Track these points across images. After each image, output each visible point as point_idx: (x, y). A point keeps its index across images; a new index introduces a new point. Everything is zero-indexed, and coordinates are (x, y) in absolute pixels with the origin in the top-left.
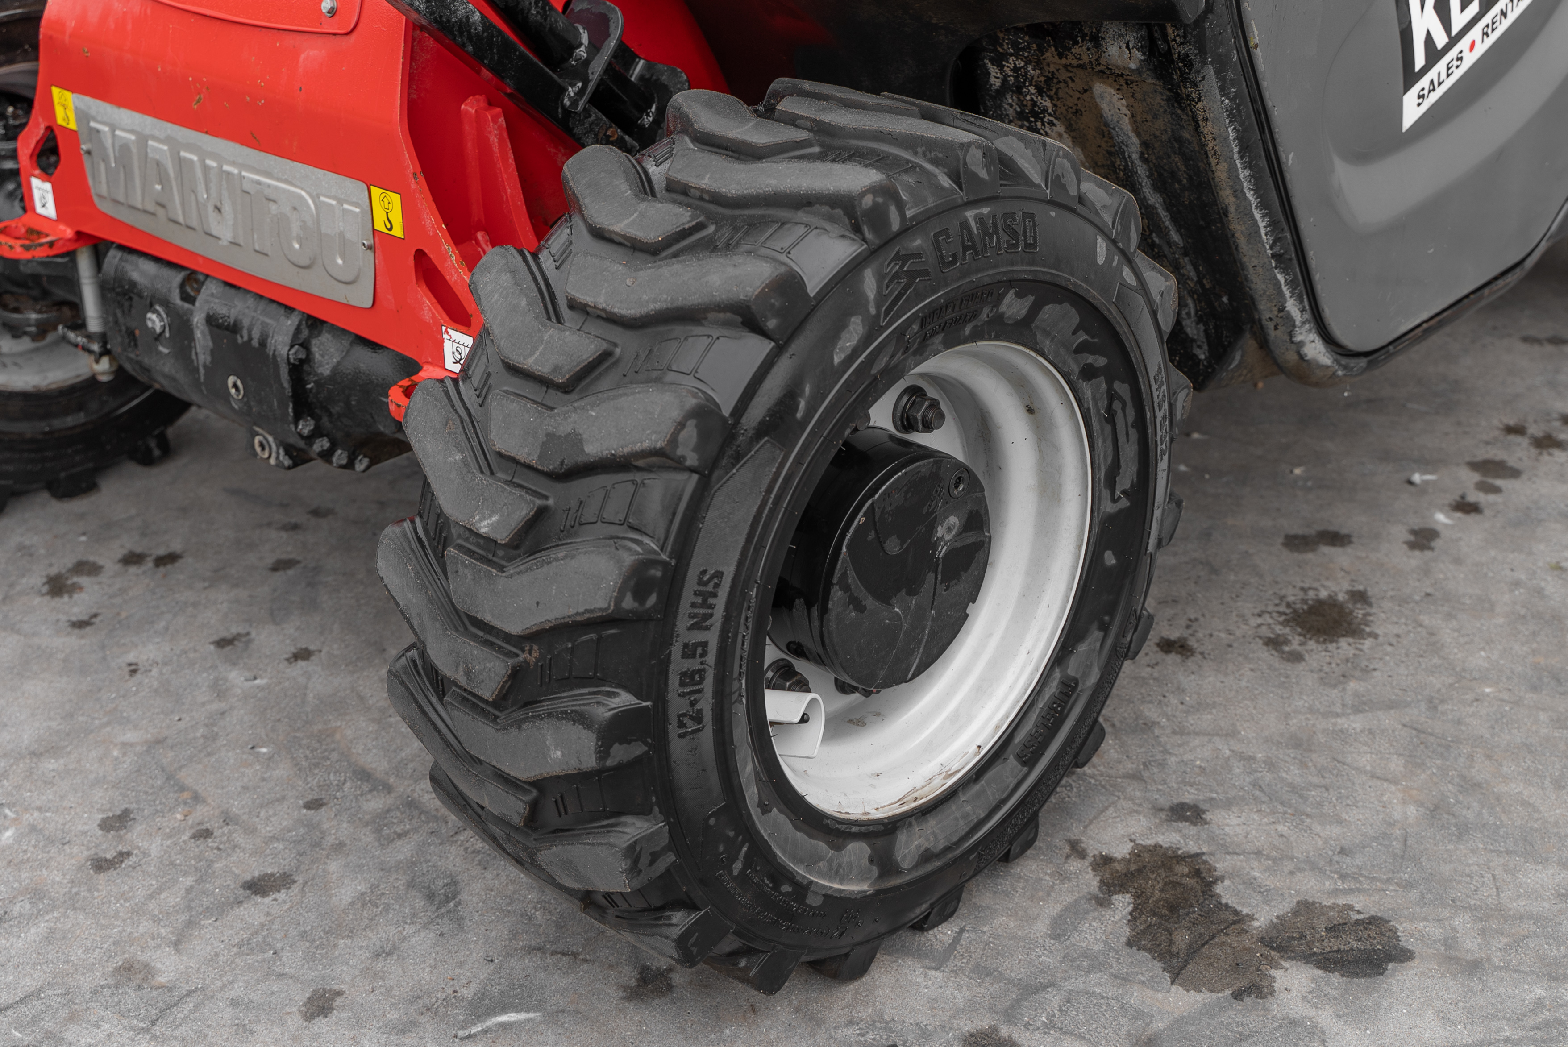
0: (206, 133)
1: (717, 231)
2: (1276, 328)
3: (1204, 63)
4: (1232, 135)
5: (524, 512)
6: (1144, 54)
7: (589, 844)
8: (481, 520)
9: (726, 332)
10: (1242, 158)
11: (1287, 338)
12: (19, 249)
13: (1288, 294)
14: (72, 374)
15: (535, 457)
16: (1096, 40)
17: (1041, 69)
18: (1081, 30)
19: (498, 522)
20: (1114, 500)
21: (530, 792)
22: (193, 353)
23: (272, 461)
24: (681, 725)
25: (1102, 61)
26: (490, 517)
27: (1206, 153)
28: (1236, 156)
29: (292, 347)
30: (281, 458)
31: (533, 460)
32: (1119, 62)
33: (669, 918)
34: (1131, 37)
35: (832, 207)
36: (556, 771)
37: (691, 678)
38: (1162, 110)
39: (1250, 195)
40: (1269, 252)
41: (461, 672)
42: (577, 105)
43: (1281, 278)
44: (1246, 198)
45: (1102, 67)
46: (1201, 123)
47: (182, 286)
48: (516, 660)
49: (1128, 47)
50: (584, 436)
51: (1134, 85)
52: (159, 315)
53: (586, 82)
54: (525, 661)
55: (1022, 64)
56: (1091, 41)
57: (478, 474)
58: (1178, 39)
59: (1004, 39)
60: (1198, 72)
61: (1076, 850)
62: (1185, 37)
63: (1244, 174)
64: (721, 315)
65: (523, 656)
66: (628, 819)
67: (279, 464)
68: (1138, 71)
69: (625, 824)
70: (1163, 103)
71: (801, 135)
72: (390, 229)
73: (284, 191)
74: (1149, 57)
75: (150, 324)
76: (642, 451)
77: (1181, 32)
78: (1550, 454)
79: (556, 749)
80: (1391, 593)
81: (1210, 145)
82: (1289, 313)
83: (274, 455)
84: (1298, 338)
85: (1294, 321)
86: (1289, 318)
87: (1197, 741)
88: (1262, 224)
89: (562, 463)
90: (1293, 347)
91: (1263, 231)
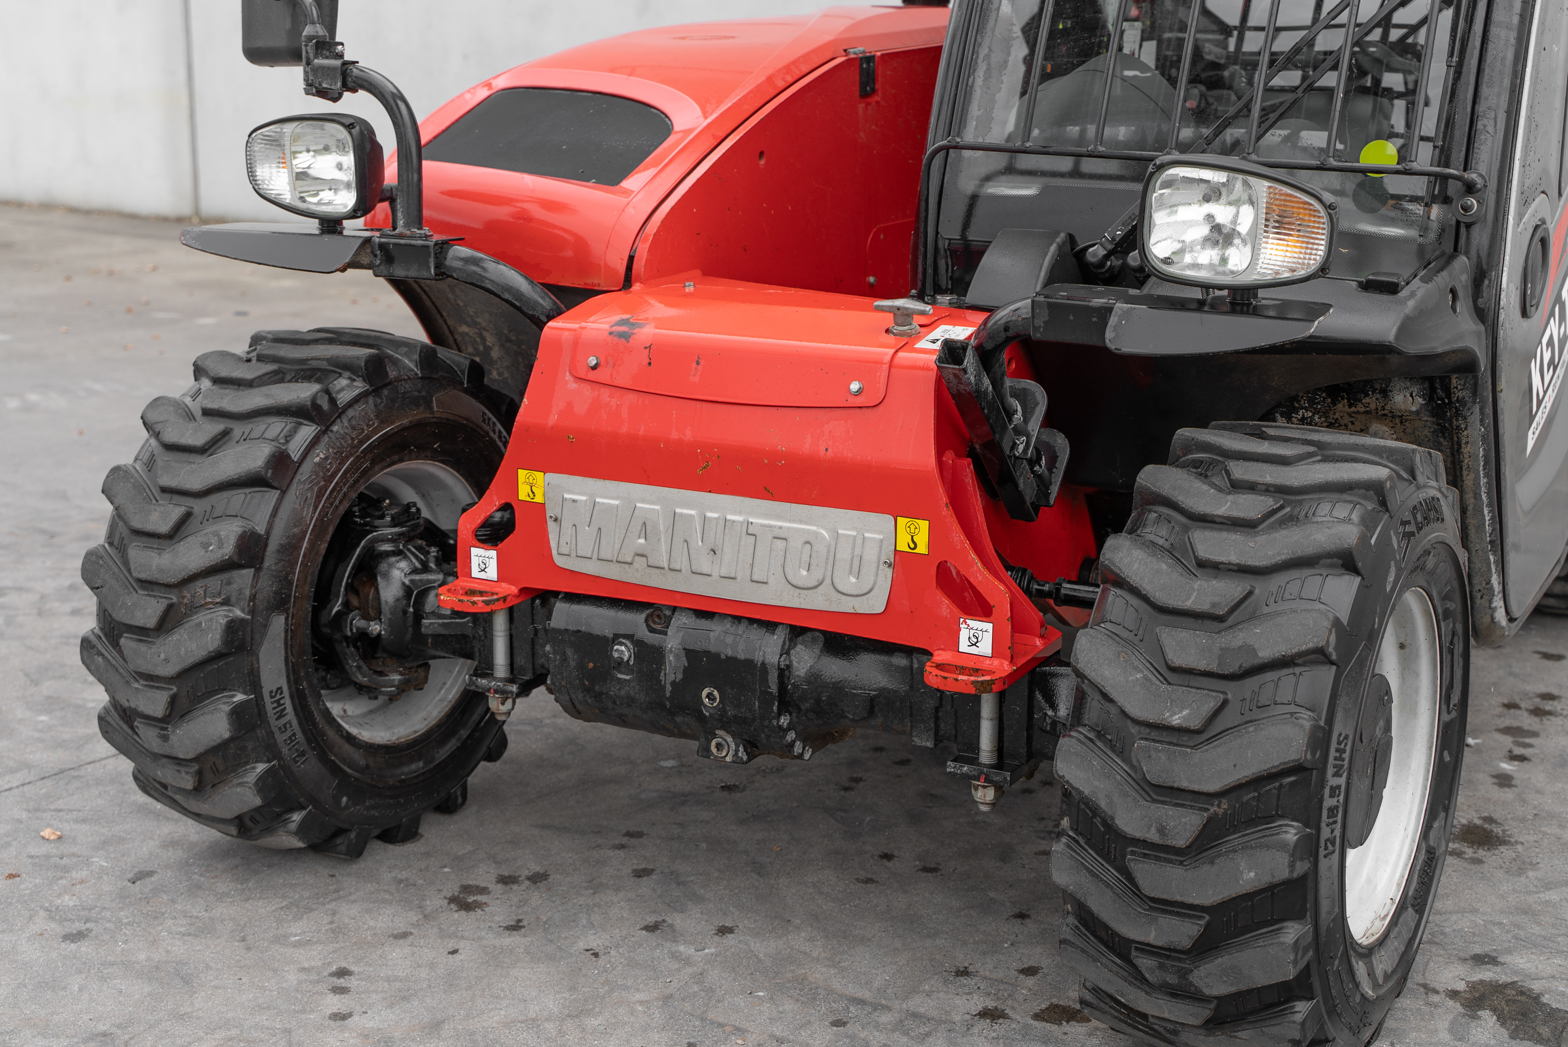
0: (710, 492)
1: (1292, 510)
2: (1482, 597)
3: (1474, 402)
4: (1481, 453)
5: (1212, 704)
6: (1424, 399)
7: (1259, 947)
8: (1171, 716)
9: (1330, 572)
10: (1484, 469)
11: (1487, 605)
12: (480, 605)
13: (1494, 570)
14: (411, 730)
15: (1215, 665)
16: (1385, 393)
17: (1326, 417)
18: (1372, 387)
19: (1189, 714)
20: (1449, 712)
21: (1204, 917)
22: (662, 674)
23: (728, 759)
24: (1326, 848)
25: (1388, 407)
26: (1181, 712)
27: (1461, 468)
28: (1481, 468)
29: (781, 655)
30: (740, 755)
31: (1214, 667)
32: (1403, 407)
33: (1293, 1007)
34: (1415, 390)
35: (1367, 490)
36: (1247, 888)
37: (1332, 811)
38: (1426, 440)
39: (1484, 497)
40: (1488, 539)
41: (1153, 830)
42: (1027, 454)
43: (1492, 558)
44: (1481, 499)
45: (1386, 412)
46: (1463, 446)
47: (646, 621)
48: (1209, 813)
49: (1411, 395)
50: (1256, 646)
51: (1407, 424)
52: (626, 646)
53: (1029, 437)
54: (1216, 814)
55: (1310, 414)
56: (1379, 393)
57: (1161, 685)
58: (1459, 387)
59: (1302, 397)
60: (1469, 409)
61: (1429, 990)
62: (1464, 385)
63: (1483, 481)
64: (1329, 561)
65: (1213, 809)
66: (1289, 924)
67: (737, 760)
68: (1417, 413)
69: (1286, 927)
70: (1429, 434)
71: (1311, 449)
72: (915, 548)
73: (798, 530)
74: (1429, 401)
75: (616, 655)
76: (1307, 650)
77: (1462, 382)
78: (1548, 720)
79: (1249, 871)
80: (1509, 816)
81: (1466, 461)
82: (1492, 586)
83: (731, 753)
84: (1493, 605)
85: (1494, 591)
86: (1492, 589)
87: (1454, 918)
88: (1487, 518)
89: (1240, 666)
90: (1490, 611)
91: (1487, 523)
